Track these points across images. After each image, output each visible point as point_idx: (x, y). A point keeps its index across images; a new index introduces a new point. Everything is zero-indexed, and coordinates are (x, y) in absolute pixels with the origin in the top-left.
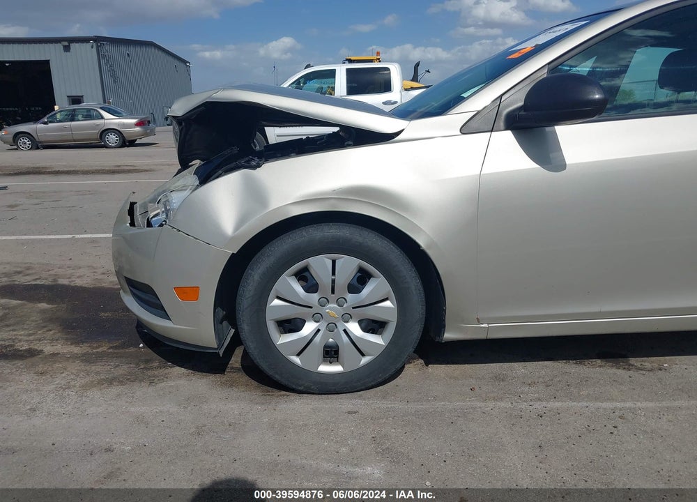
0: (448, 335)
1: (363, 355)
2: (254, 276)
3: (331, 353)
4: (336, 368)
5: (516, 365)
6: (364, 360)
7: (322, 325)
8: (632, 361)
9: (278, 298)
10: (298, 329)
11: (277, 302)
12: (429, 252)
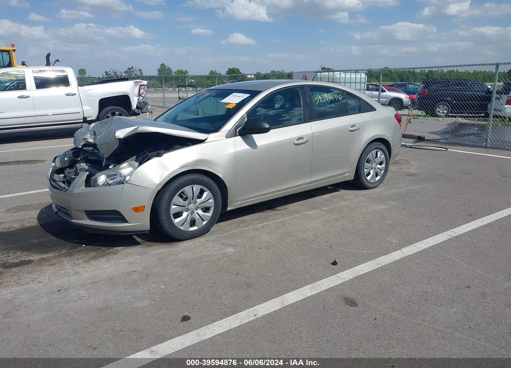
0: (229, 209)
1: (203, 221)
2: (166, 197)
3: (193, 223)
4: (195, 228)
5: (245, 217)
6: (205, 223)
7: (189, 212)
8: (277, 208)
9: (174, 205)
10: (181, 215)
11: (174, 207)
12: (224, 180)
